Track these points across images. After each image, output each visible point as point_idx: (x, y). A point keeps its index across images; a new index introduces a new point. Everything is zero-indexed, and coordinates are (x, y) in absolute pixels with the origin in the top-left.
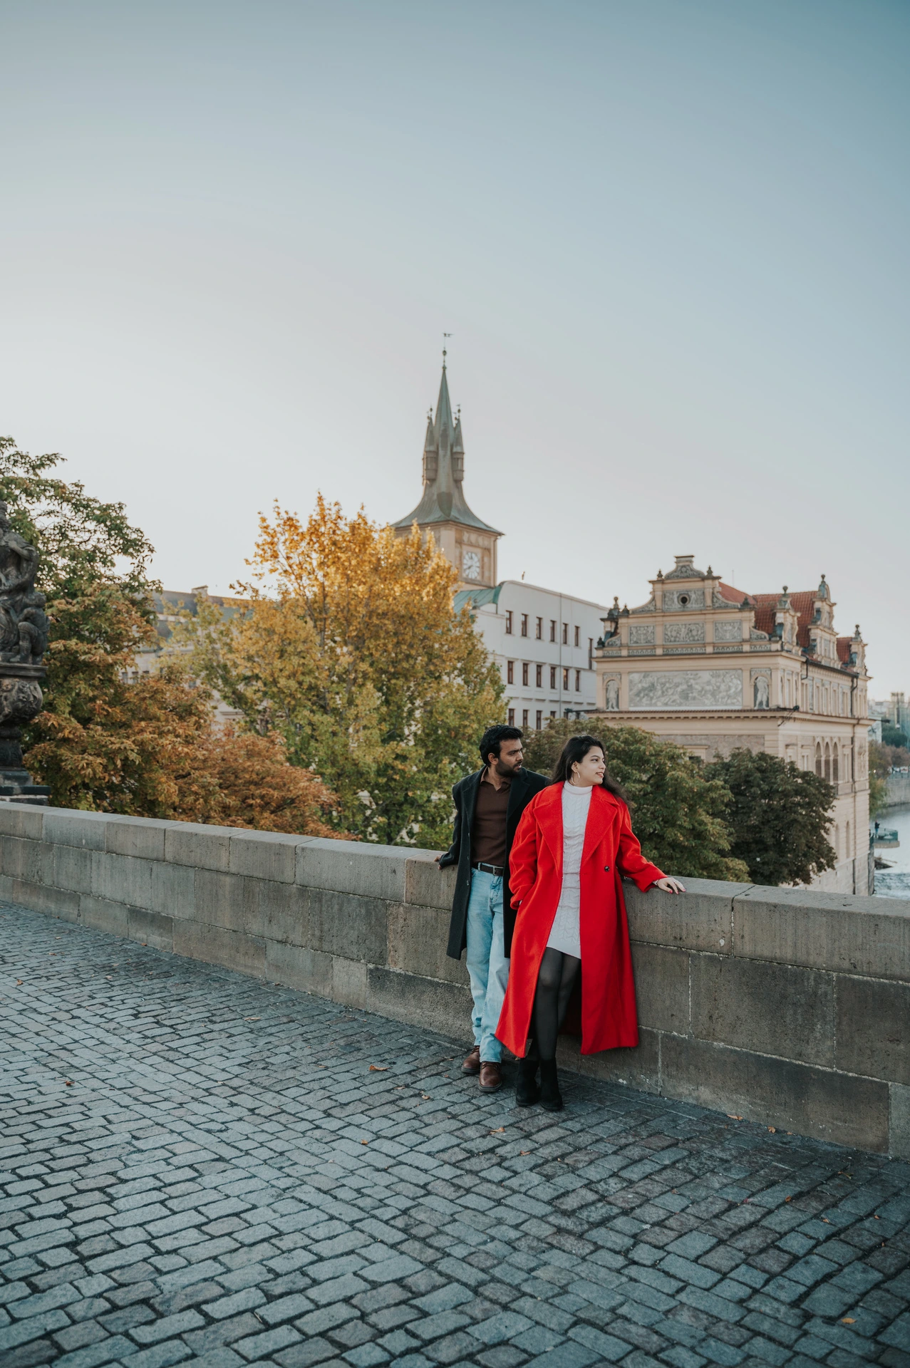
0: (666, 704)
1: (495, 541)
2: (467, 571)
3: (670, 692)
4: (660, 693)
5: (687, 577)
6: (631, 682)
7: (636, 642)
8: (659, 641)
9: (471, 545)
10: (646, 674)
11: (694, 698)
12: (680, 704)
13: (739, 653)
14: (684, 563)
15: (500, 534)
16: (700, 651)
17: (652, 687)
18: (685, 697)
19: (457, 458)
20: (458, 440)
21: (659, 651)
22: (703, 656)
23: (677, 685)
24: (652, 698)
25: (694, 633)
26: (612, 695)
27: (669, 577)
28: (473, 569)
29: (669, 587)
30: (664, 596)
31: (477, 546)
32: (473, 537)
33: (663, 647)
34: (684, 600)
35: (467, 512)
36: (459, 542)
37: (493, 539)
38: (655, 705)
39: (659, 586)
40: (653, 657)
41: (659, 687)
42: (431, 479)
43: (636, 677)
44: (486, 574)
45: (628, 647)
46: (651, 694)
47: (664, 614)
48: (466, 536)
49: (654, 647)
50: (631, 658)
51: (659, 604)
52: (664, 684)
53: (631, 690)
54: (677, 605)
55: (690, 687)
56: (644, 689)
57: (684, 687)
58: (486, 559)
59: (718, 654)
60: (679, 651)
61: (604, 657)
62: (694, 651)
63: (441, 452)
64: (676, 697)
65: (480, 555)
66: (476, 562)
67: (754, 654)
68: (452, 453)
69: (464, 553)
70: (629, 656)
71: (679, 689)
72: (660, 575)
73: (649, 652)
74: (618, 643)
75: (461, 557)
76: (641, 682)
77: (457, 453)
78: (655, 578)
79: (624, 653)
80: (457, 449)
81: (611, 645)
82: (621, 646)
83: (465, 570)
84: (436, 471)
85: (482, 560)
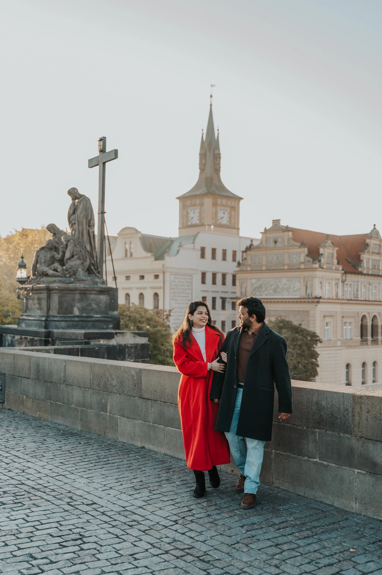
0: (267, 295)
1: (239, 202)
2: (220, 221)
3: (269, 288)
4: (264, 289)
5: (277, 230)
6: (252, 284)
7: (254, 263)
8: (264, 263)
9: (223, 205)
10: (258, 279)
11: (279, 292)
12: (273, 295)
13: (299, 269)
14: (276, 222)
15: (242, 199)
16: (282, 268)
17: (261, 286)
18: (275, 291)
19: (217, 157)
20: (217, 147)
21: (264, 268)
22: (283, 270)
23: (272, 285)
24: (260, 292)
25: (280, 259)
26: (243, 290)
27: (270, 230)
28: (224, 219)
29: (269, 235)
30: (267, 240)
31: (227, 206)
32: (224, 201)
33: (266, 266)
34: (276, 242)
35: (222, 188)
36: (215, 204)
37: (237, 201)
38: (262, 295)
39: (264, 235)
40: (261, 271)
41: (264, 286)
42: (202, 169)
43: (254, 281)
44: (233, 221)
45: (250, 266)
46: (260, 290)
47: (266, 249)
48: (219, 201)
49: (262, 266)
50: (252, 271)
51: (264, 243)
52: (266, 285)
53: (252, 287)
54: (272, 244)
55: (278, 286)
56: (257, 287)
57: (274, 286)
58: (233, 213)
59: (290, 270)
60: (273, 268)
61: (240, 271)
62: (280, 268)
63: (208, 154)
64: (271, 291)
65: (228, 211)
66: (226, 215)
67: (305, 269)
68: (214, 154)
69: (218, 210)
70: (251, 270)
71: (273, 287)
72: (265, 229)
73: (260, 269)
74: (246, 264)
75: (216, 213)
76: (256, 283)
77: (216, 154)
78: (263, 231)
79: (249, 269)
80: (216, 152)
81: (243, 265)
82: (248, 265)
83: (219, 220)
84: (205, 165)
85: (230, 214)
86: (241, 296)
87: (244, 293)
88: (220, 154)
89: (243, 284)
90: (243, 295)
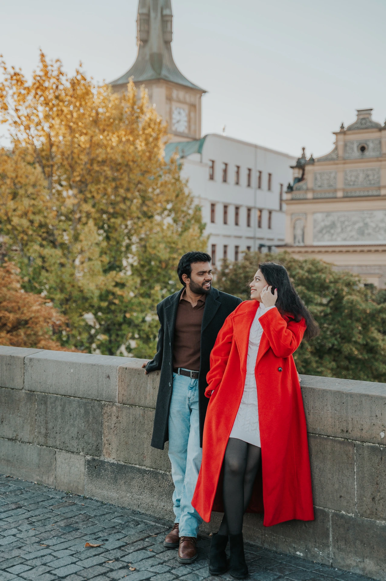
0: (345, 240)
1: (200, 98)
2: (176, 126)
3: (349, 229)
4: (339, 230)
5: (366, 128)
6: (315, 221)
7: (320, 186)
8: (340, 185)
9: (179, 101)
10: (328, 214)
11: (369, 234)
12: (357, 239)
14: (364, 115)
15: (205, 92)
16: (375, 193)
17: (333, 225)
18: (361, 233)
19: (166, 21)
20: (167, 4)
21: (340, 194)
22: (378, 197)
23: (355, 223)
24: (332, 235)
25: (371, 178)
26: (299, 232)
27: (350, 128)
28: (181, 123)
29: (351, 137)
30: (345, 145)
31: (184, 102)
32: (181, 94)
33: (344, 190)
34: (363, 149)
35: (176, 71)
36: (169, 99)
37: (198, 96)
38: (336, 240)
39: (341, 137)
40: (334, 199)
41: (339, 225)
42: (144, 41)
43: (319, 216)
44: (193, 127)
45: (313, 191)
46: (332, 231)
47: (345, 161)
48: (175, 94)
49: (336, 191)
50: (316, 200)
51: (341, 152)
52: (343, 222)
53: (315, 227)
54: (356, 153)
55: (366, 225)
56: (326, 227)
57: (361, 224)
58: (192, 115)
60: (357, 194)
61: (292, 199)
62: (370, 193)
63: (152, 15)
64: (354, 233)
65: (187, 111)
66: (183, 117)
68: (163, 16)
69: (174, 108)
70: (314, 199)
71: (357, 226)
72: (342, 127)
73: (331, 195)
74: (305, 187)
75: (170, 113)
76: (323, 220)
77: (166, 16)
78: (338, 130)
79: (310, 195)
80: (166, 12)
81: (299, 189)
82: (307, 190)
83: (174, 124)
84: (148, 32)
85: (189, 115)
86: (295, 243)
87: (299, 237)
88: (171, 16)
89: (298, 222)
90: (297, 240)
